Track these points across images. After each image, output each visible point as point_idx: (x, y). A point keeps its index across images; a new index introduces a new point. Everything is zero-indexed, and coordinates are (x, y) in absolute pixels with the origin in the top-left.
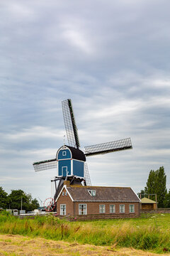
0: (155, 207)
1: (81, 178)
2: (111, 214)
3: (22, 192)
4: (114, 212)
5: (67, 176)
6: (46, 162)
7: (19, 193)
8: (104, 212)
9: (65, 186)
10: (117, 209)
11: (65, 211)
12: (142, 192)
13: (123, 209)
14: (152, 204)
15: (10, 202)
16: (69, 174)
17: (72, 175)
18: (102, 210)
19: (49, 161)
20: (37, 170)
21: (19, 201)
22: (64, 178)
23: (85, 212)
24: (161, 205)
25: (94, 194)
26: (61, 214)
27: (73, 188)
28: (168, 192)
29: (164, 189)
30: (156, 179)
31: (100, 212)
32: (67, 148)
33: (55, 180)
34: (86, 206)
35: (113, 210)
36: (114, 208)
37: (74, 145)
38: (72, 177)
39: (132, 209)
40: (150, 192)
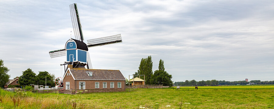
0: (144, 84)
1: (84, 63)
2: (103, 89)
3: (47, 73)
4: (106, 87)
5: (73, 61)
6: (59, 51)
7: (45, 74)
8: (98, 87)
9: (69, 69)
10: (109, 85)
11: (69, 87)
12: (136, 74)
13: (112, 86)
14: (141, 82)
15: (38, 80)
16: (75, 60)
17: (77, 60)
18: (97, 86)
19: (61, 50)
20: (52, 57)
21: (44, 79)
22: (71, 63)
23: (84, 87)
24: (148, 83)
25: (91, 75)
26: (67, 89)
27: (75, 70)
28: (153, 74)
29: (150, 72)
30: (146, 65)
31: (96, 88)
32: (73, 41)
33: (65, 64)
34: (84, 83)
35: (105, 86)
36: (106, 85)
37: (79, 39)
38: (77, 62)
39: (120, 86)
40: (141, 73)
